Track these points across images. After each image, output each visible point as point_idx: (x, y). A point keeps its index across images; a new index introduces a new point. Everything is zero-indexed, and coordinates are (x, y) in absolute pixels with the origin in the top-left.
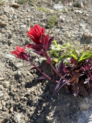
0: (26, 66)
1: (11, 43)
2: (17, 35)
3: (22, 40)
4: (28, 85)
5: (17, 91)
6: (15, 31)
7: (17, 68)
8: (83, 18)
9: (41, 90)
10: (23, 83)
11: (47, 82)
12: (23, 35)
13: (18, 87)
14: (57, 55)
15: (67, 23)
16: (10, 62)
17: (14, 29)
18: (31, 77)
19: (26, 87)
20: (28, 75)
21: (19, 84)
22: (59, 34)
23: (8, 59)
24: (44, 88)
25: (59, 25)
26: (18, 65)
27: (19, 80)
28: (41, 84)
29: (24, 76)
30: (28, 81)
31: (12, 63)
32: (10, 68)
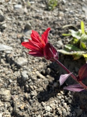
0: (33, 62)
1: (4, 28)
2: (11, 18)
3: (19, 24)
4: (43, 97)
6: (8, 11)
7: (19, 67)
9: (66, 104)
10: (34, 93)
12: (19, 18)
16: (6, 57)
17: (6, 10)
18: (45, 81)
21: (27, 95)
23: (3, 52)
24: (70, 101)
28: (62, 92)
29: (33, 80)
30: (41, 89)
31: (11, 59)
32: (8, 67)
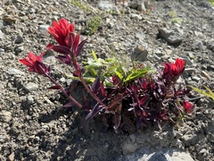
0: (44, 89)
1: (21, 51)
2: (33, 40)
3: (40, 48)
4: (44, 119)
5: (23, 128)
6: (29, 32)
7: (27, 92)
8: (142, 27)
9: (65, 126)
10: (36, 115)
11: (77, 113)
12: (43, 41)
13: (26, 120)
14: (96, 73)
15: (117, 30)
16: (15, 81)
17: (27, 30)
18: (51, 106)
19: (40, 121)
20: (45, 102)
21: (28, 117)
22: (102, 45)
23: (13, 75)
24: (70, 124)
25: (104, 32)
26: (29, 86)
27: (29, 111)
29: (39, 104)
30: (45, 112)
31: (20, 83)
32: (15, 91)
